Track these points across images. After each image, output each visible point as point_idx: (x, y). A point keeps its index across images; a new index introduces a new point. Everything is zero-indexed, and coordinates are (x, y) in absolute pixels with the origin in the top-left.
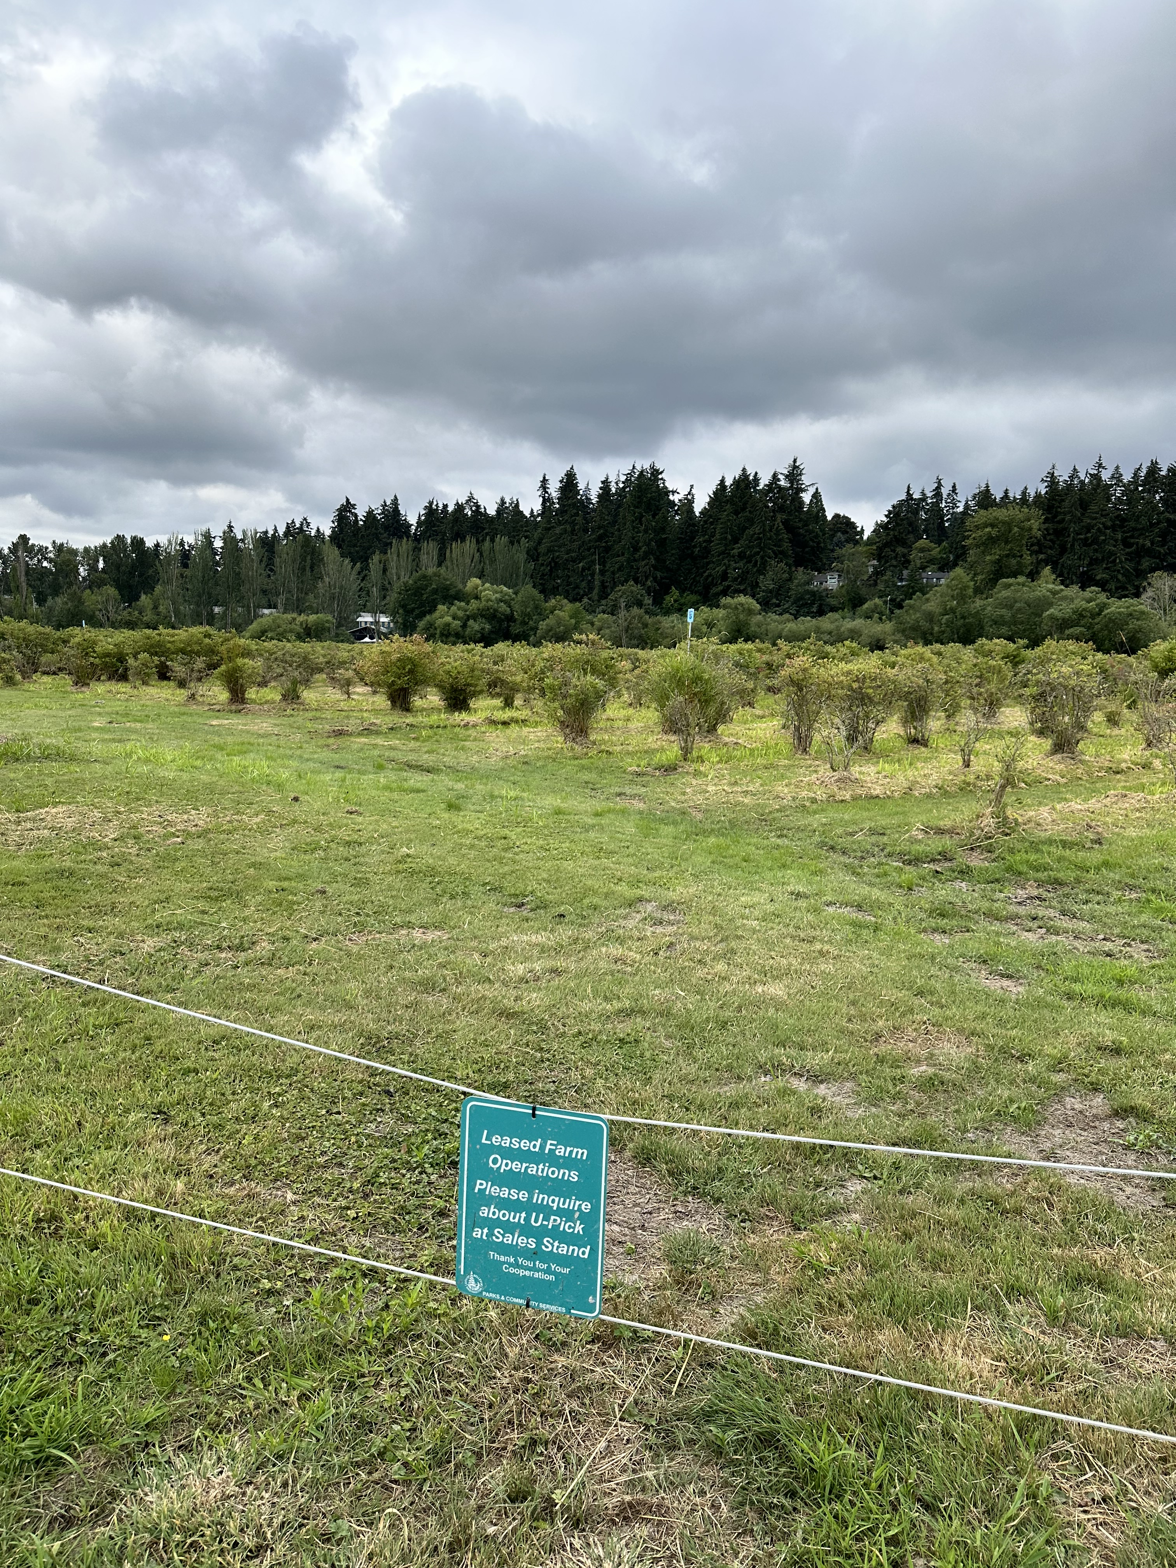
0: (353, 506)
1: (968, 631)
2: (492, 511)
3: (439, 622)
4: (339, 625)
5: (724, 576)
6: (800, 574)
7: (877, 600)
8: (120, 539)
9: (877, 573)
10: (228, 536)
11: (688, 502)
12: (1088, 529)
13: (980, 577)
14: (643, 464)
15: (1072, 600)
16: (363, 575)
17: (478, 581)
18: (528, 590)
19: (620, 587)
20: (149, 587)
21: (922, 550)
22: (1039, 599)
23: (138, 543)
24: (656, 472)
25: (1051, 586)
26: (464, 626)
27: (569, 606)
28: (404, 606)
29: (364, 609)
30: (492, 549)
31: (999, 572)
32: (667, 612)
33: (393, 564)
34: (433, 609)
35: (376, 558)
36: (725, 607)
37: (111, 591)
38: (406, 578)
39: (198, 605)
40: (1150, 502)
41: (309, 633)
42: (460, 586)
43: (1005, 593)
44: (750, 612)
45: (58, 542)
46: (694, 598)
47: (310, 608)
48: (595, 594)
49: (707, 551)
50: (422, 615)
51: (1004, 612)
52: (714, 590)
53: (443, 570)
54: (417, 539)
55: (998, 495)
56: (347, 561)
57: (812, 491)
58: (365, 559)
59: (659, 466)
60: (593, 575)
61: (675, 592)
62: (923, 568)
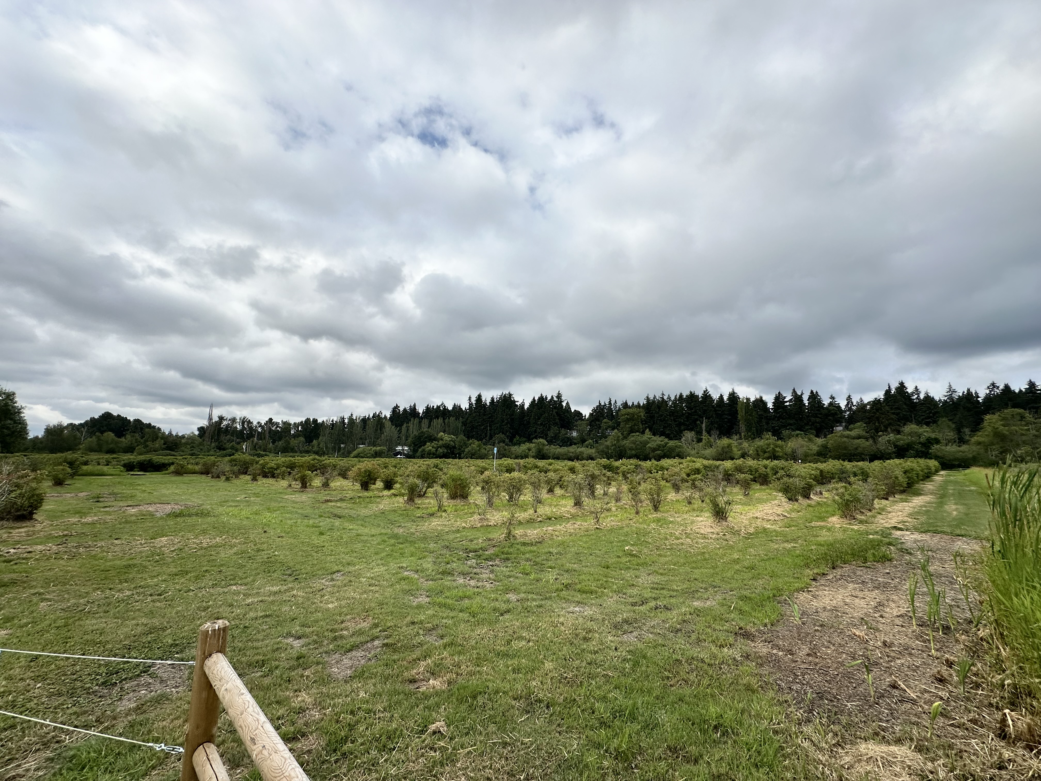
0: (399, 407)
1: (621, 452)
2: (450, 408)
3: (427, 449)
4: (389, 451)
5: (535, 432)
6: (563, 431)
7: (590, 441)
8: (308, 420)
9: (590, 431)
10: (351, 419)
11: (522, 405)
12: (661, 416)
13: (625, 433)
14: (506, 392)
15: (656, 441)
16: (400, 432)
17: (443, 434)
18: (462, 437)
19: (497, 436)
20: (317, 437)
21: (605, 423)
22: (644, 441)
23: (315, 421)
24: (510, 395)
25: (649, 436)
26: (437, 450)
27: (477, 443)
28: (414, 443)
29: (399, 444)
30: (449, 422)
31: (632, 431)
32: (515, 445)
33: (411, 428)
34: (425, 444)
35: (405, 425)
36: (534, 443)
37: (302, 439)
38: (416, 433)
39: (335, 444)
40: (681, 407)
41: (377, 455)
42: (436, 435)
43: (632, 439)
44: (544, 445)
45: (284, 420)
46: (524, 439)
47: (378, 444)
48: (487, 438)
49: (529, 423)
50: (420, 447)
51: (632, 445)
52: (532, 436)
53: (430, 430)
54: (422, 418)
55: (630, 404)
56: (393, 427)
57: (566, 402)
58: (401, 425)
59: (512, 393)
60: (487, 431)
61: (518, 437)
62: (606, 429)
